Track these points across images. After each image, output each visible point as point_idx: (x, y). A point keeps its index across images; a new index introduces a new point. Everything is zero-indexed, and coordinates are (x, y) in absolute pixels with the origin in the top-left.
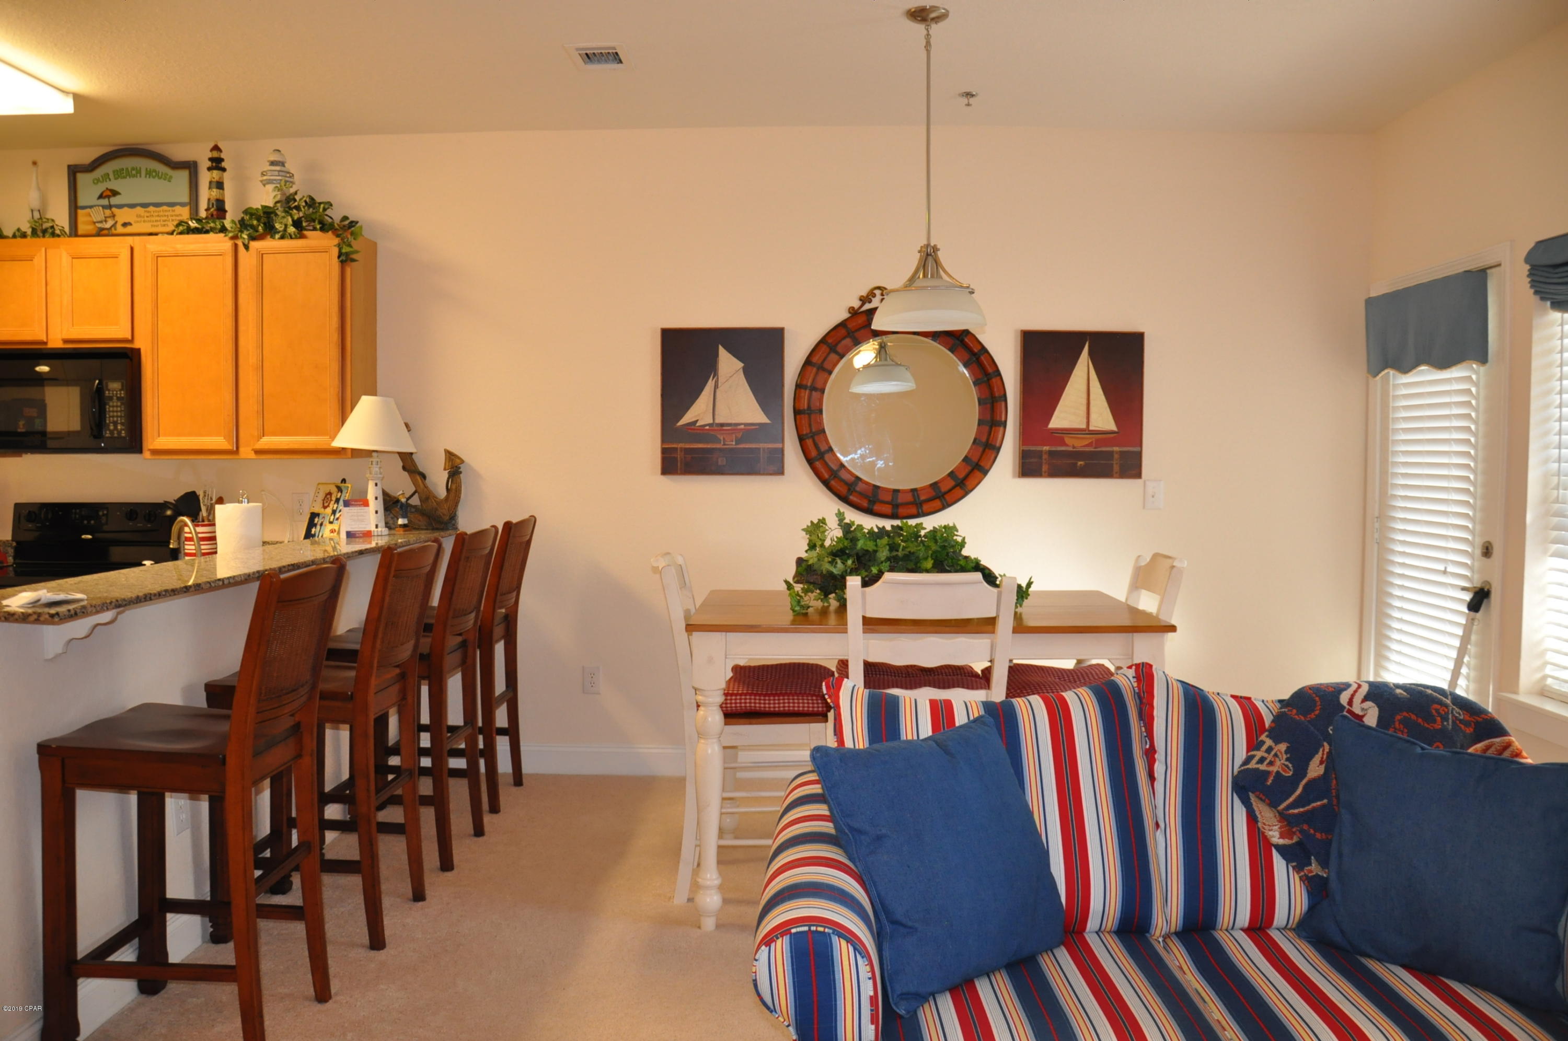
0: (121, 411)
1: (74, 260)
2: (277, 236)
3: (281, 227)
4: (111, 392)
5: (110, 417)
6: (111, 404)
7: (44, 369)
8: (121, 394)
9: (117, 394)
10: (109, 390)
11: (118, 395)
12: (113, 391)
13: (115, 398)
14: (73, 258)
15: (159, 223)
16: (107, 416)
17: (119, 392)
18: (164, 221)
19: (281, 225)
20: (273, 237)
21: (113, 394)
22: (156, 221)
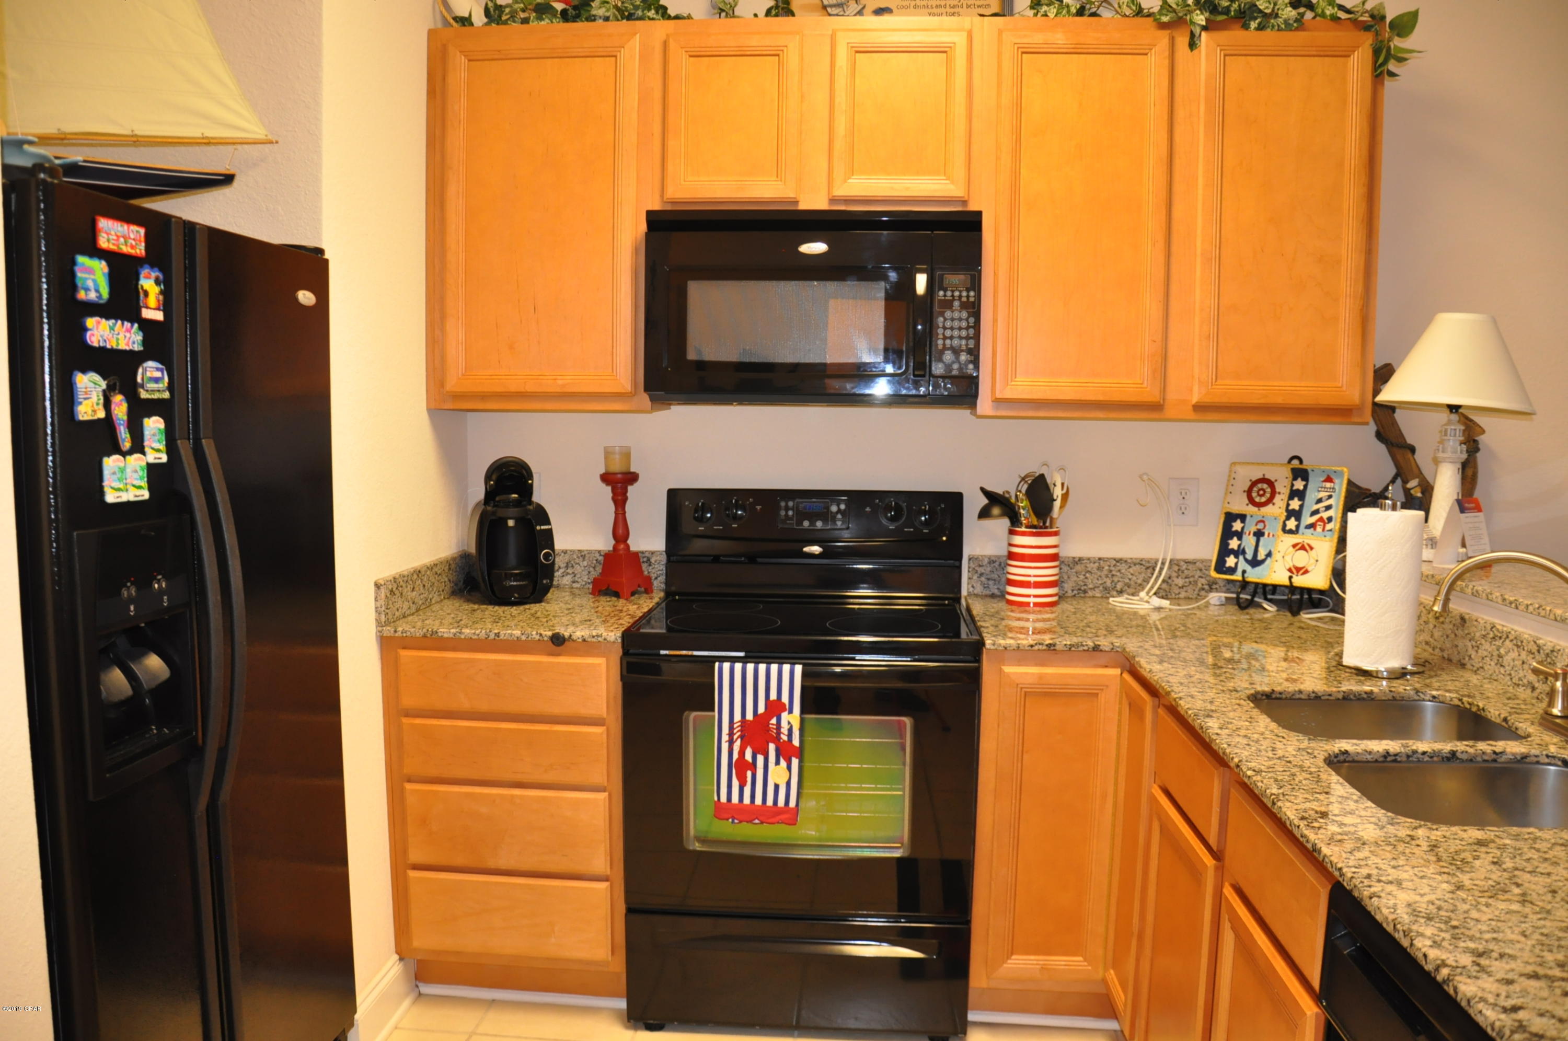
0: (967, 328)
1: (857, 55)
2: (1253, 25)
3: (1267, 8)
4: (949, 293)
5: (945, 338)
6: (948, 314)
7: (817, 248)
8: (968, 297)
9: (960, 297)
10: (945, 290)
11: (964, 299)
12: (953, 291)
13: (956, 304)
14: (857, 52)
15: (943, 10)
16: (941, 336)
17: (964, 294)
18: (954, 7)
19: (1267, 5)
20: (1246, 27)
21: (953, 296)
22: (937, 7)
